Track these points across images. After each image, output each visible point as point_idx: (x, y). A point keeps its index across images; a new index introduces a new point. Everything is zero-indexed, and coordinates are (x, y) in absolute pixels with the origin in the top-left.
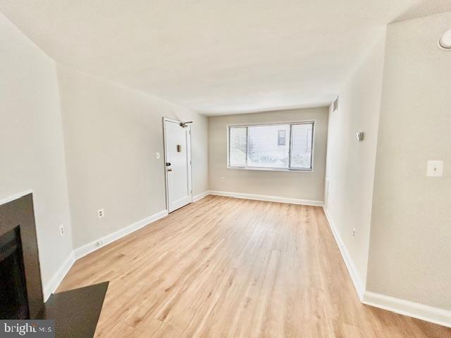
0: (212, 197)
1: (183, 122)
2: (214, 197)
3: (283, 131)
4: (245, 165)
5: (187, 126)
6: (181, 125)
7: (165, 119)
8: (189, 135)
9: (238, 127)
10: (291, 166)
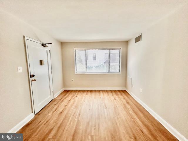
0: (66, 92)
1: (44, 43)
2: (68, 91)
3: (94, 54)
4: (86, 72)
5: (47, 46)
6: (43, 45)
7: (26, 38)
8: (49, 53)
9: (81, 50)
10: (110, 71)
